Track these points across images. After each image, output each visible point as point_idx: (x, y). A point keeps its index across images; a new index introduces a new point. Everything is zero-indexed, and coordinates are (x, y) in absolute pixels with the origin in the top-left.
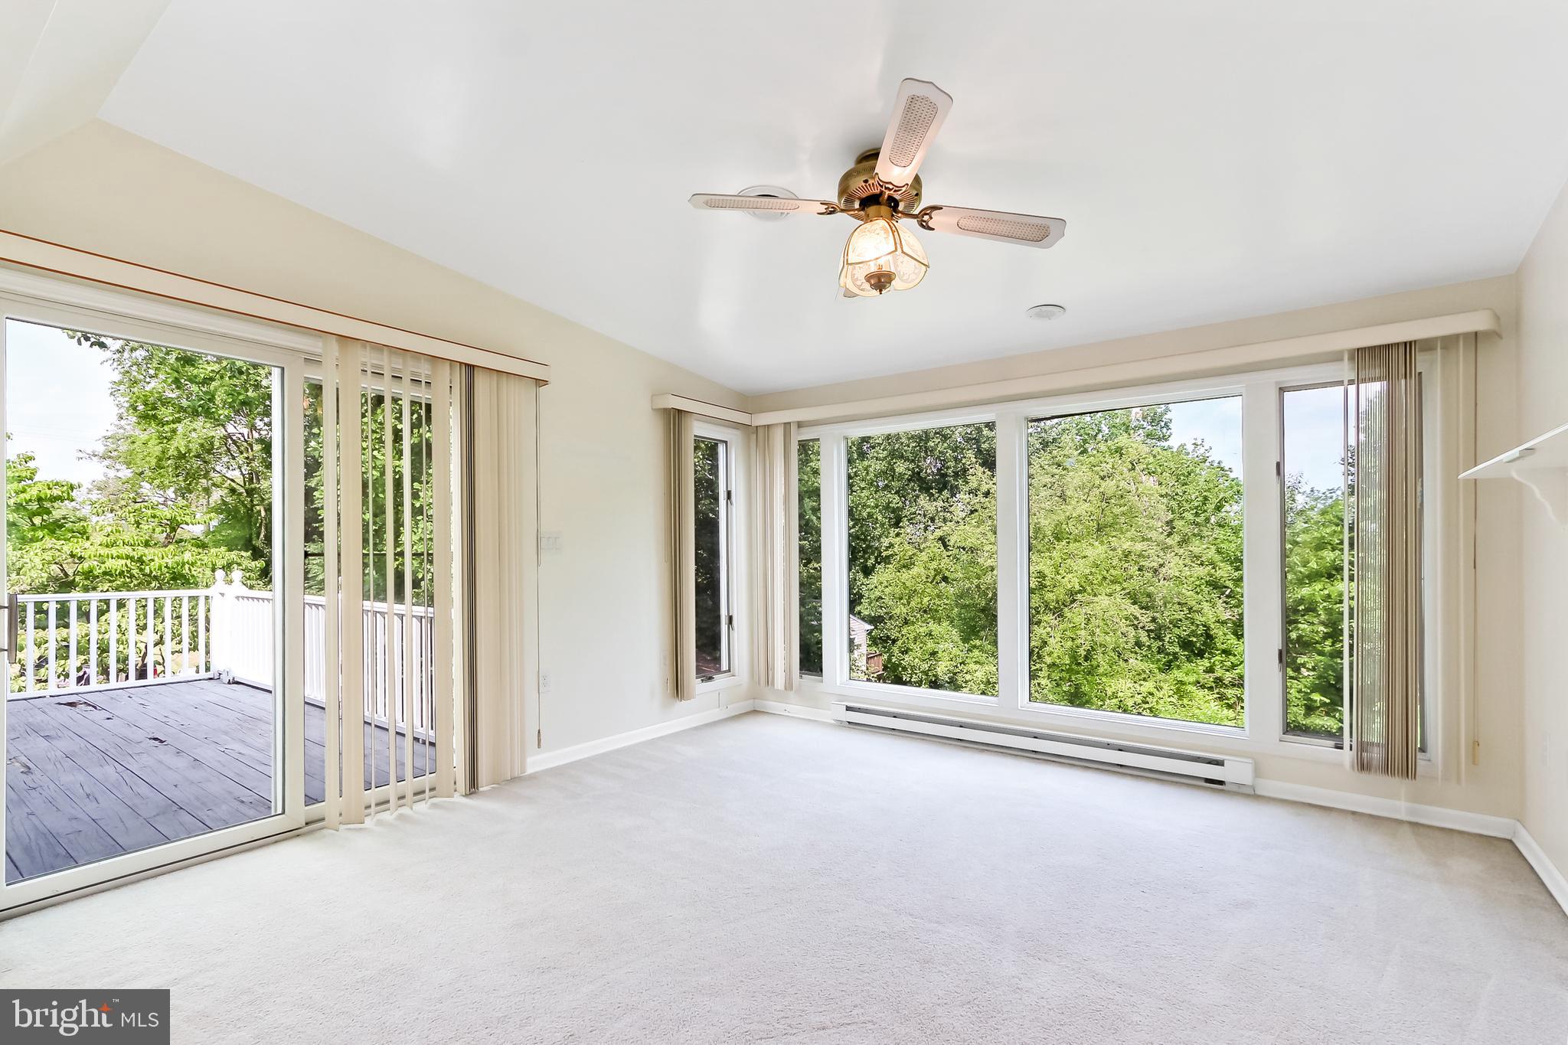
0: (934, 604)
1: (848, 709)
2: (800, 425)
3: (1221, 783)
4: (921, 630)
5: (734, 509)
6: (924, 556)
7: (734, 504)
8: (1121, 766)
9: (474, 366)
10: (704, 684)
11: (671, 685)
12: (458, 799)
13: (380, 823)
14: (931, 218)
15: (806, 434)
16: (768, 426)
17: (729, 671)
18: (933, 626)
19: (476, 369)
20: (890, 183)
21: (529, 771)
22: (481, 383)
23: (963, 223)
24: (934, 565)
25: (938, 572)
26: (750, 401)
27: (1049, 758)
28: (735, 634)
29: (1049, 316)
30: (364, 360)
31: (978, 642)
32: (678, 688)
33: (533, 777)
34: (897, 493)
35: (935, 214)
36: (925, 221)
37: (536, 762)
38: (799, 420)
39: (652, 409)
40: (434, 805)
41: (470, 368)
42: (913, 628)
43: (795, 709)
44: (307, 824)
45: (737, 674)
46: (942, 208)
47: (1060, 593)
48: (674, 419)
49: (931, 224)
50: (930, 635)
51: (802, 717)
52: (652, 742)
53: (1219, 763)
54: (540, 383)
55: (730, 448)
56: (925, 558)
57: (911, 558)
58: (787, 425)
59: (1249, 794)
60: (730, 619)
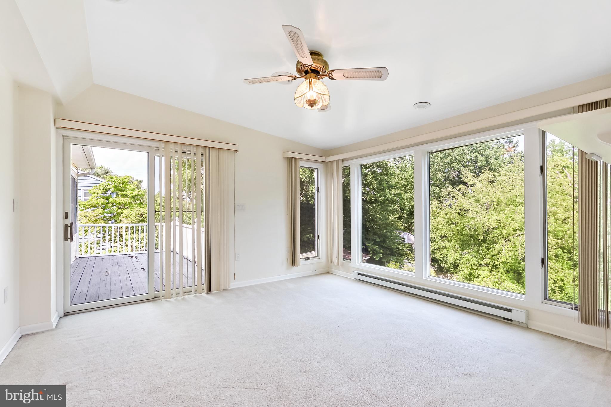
0: (447, 233)
1: (359, 274)
2: (343, 160)
3: (511, 320)
4: (441, 244)
5: (320, 194)
6: (443, 213)
7: (320, 192)
8: (465, 308)
9: (210, 147)
10: (306, 261)
11: (290, 260)
12: (204, 294)
13: (176, 300)
14: (332, 75)
15: (346, 164)
16: (332, 161)
17: (318, 256)
18: (447, 244)
19: (210, 148)
20: (307, 65)
21: (232, 287)
22: (213, 153)
23: (346, 75)
24: (448, 216)
25: (450, 219)
26: (326, 152)
27: (434, 301)
28: (320, 243)
29: (424, 107)
30: (171, 148)
31: (469, 251)
32: (293, 262)
33: (231, 290)
34: (438, 186)
35: (333, 73)
36: (331, 77)
37: (233, 285)
38: (342, 158)
39: (283, 158)
40: (195, 296)
41: (209, 148)
42: (437, 244)
43: (342, 272)
44: (155, 298)
45: (321, 258)
46: (334, 71)
47: (509, 230)
48: (292, 161)
49: (334, 77)
50: (445, 247)
51: (344, 276)
52: (280, 282)
53: (510, 311)
54: (236, 151)
55: (319, 171)
56: (443, 214)
57: (438, 214)
58: (338, 160)
59: (525, 327)
60: (318, 236)
